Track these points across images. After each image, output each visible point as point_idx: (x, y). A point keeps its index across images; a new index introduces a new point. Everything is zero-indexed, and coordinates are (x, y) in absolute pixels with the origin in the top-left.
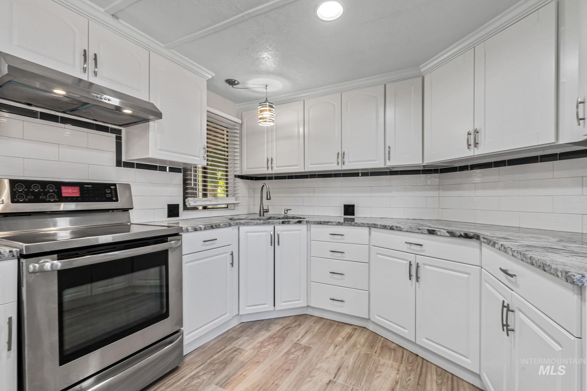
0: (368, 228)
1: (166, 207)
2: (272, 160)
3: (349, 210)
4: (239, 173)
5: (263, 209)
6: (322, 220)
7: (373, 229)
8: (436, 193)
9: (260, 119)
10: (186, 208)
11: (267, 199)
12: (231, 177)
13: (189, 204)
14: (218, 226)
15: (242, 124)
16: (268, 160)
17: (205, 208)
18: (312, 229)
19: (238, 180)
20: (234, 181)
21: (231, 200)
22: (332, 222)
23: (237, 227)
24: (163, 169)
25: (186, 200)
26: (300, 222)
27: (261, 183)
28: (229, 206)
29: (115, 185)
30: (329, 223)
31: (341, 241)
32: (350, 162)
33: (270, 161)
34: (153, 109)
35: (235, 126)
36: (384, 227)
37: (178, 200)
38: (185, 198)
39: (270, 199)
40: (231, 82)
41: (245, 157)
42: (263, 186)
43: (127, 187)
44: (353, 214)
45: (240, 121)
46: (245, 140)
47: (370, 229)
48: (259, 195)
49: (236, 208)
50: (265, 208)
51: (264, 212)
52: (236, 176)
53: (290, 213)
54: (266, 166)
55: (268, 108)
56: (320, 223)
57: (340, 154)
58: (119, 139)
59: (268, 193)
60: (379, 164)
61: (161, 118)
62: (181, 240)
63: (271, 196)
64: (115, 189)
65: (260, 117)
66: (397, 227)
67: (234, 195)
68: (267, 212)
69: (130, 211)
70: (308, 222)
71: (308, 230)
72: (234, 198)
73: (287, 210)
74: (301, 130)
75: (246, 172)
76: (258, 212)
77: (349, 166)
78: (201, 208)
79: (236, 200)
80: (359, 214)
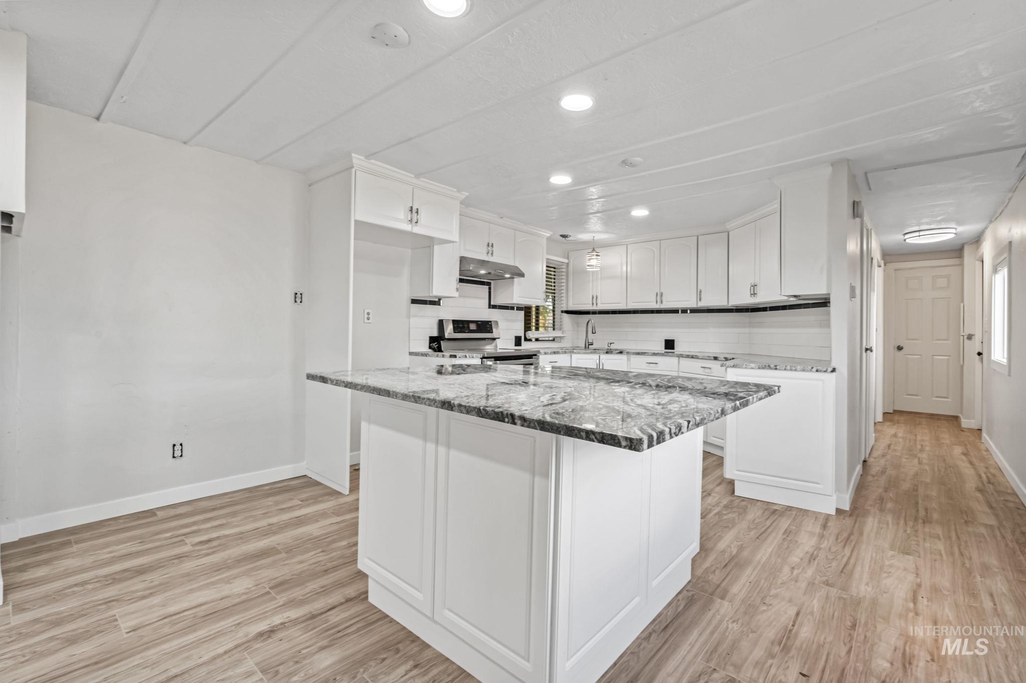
0: (677, 358)
1: (514, 338)
2: (597, 298)
3: (670, 344)
4: (565, 309)
5: (588, 343)
6: (640, 351)
7: (681, 358)
8: (747, 330)
9: (588, 266)
10: (526, 339)
11: (593, 333)
12: (558, 312)
13: (529, 336)
14: (558, 353)
15: (568, 263)
16: (593, 298)
17: (537, 340)
18: (632, 359)
19: (565, 315)
20: (561, 315)
21: (557, 334)
22: (648, 353)
23: (569, 355)
24: (512, 308)
25: (527, 333)
26: (621, 352)
27: (586, 318)
28: (555, 339)
29: (490, 322)
30: (646, 354)
31: (656, 369)
32: (667, 302)
33: (595, 299)
34: (519, 272)
35: (562, 265)
36: (688, 356)
37: (521, 333)
38: (525, 331)
39: (595, 333)
40: (564, 236)
41: (571, 294)
42: (589, 321)
43: (496, 322)
44: (673, 348)
45: (566, 261)
46: (571, 278)
47: (679, 359)
48: (585, 329)
49: (562, 341)
50: (590, 341)
51: (589, 345)
52: (562, 312)
53: (613, 347)
54: (591, 303)
55: (595, 257)
56: (638, 354)
57: (659, 294)
58: (490, 289)
59: (593, 328)
60: (693, 304)
61: (524, 277)
62: (538, 359)
63: (596, 329)
64: (491, 325)
65: (588, 264)
66: (696, 356)
67: (560, 329)
68: (592, 345)
69: (497, 340)
70: (628, 353)
71: (628, 360)
72: (560, 332)
73: (610, 344)
74: (624, 268)
75: (572, 307)
76: (584, 346)
77: (666, 305)
78: (534, 340)
79: (563, 334)
80: (679, 348)
